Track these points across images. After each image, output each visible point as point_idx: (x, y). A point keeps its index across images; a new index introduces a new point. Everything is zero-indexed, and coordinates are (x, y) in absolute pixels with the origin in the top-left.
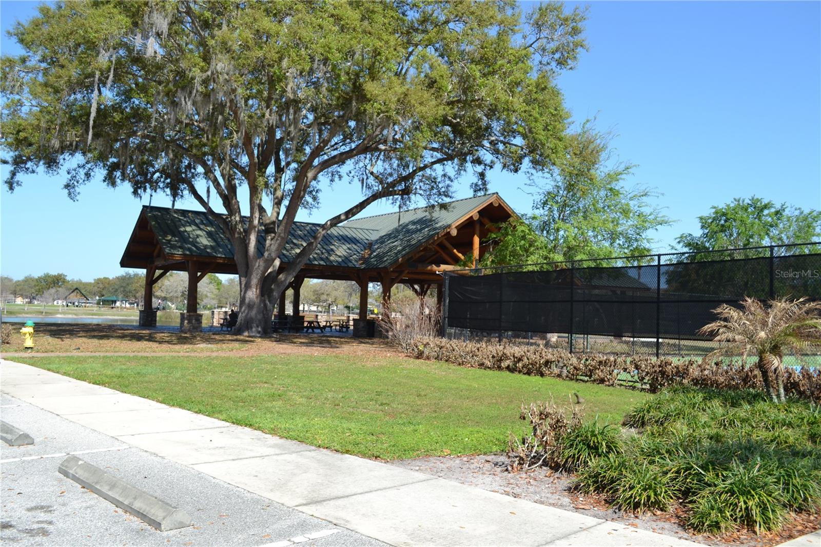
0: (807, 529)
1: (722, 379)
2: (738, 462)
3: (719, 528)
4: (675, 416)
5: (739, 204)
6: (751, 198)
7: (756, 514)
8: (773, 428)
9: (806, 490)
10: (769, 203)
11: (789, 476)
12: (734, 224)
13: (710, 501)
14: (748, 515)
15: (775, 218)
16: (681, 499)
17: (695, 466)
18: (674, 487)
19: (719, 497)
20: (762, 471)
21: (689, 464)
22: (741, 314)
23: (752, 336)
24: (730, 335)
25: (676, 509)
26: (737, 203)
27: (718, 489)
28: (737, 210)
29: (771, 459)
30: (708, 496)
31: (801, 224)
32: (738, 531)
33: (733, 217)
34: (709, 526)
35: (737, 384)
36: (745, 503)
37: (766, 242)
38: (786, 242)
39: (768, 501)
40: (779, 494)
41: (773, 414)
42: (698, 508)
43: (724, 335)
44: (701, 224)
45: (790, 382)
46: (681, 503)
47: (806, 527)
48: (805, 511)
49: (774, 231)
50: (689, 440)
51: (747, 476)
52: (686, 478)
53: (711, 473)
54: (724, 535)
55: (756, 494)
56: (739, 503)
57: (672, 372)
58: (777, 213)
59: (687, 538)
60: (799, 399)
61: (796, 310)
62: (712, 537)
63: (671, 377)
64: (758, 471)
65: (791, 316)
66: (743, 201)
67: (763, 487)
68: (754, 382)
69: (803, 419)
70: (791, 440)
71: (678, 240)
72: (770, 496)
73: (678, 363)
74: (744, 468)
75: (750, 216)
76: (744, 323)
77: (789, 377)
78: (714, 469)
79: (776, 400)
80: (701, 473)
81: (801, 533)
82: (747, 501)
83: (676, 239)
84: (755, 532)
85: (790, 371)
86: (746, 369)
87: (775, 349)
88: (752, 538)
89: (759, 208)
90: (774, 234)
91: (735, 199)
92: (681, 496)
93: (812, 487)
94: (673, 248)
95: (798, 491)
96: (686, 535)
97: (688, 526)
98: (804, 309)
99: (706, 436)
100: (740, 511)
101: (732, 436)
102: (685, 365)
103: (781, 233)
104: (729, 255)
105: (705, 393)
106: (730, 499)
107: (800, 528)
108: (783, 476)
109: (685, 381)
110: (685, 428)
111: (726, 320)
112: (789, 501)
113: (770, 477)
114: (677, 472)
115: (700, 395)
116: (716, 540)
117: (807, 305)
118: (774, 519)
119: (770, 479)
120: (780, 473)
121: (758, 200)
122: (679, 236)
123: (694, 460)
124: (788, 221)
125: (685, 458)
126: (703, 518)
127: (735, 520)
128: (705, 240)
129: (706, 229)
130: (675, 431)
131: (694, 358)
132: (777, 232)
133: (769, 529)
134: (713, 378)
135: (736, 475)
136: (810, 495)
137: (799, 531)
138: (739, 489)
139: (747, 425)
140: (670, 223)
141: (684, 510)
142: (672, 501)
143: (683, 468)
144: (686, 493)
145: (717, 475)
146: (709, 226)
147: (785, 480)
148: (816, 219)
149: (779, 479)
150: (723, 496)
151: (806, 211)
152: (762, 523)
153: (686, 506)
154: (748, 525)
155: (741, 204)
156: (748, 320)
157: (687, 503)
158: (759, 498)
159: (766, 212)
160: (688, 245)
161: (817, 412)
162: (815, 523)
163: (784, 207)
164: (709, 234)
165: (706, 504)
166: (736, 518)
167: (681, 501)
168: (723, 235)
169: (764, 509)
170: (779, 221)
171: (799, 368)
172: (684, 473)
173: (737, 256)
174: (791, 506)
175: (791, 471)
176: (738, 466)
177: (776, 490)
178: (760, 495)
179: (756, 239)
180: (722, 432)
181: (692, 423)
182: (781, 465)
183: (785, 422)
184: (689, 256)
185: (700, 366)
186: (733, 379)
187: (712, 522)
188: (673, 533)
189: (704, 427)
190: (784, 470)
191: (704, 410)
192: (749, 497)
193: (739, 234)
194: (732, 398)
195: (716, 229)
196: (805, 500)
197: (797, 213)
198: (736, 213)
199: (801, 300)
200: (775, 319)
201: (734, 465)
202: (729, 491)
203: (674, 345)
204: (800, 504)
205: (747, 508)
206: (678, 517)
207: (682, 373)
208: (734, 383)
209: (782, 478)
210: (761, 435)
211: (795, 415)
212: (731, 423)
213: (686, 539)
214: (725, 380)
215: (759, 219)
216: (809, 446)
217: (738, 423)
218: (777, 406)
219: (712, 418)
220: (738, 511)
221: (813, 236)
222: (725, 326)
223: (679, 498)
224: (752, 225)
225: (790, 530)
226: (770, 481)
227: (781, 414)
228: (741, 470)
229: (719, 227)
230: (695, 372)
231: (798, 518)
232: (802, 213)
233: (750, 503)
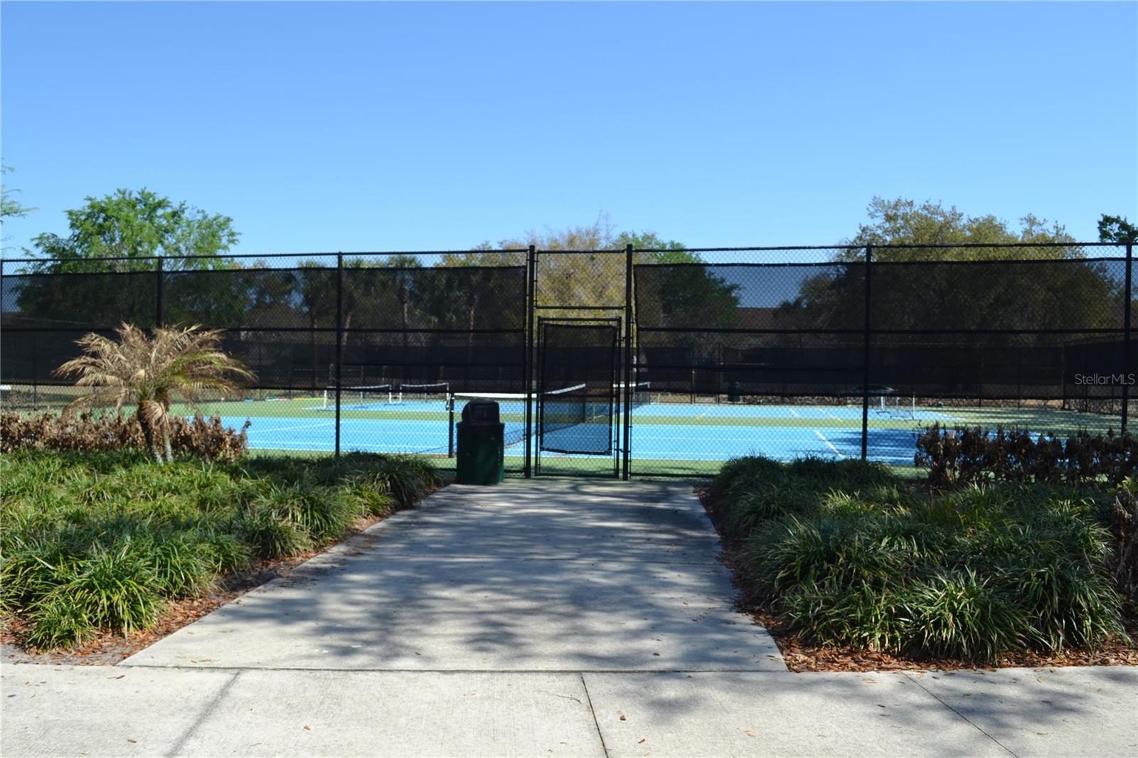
0: (190, 619)
1: (90, 438)
2: (99, 546)
3: (73, 638)
4: (18, 493)
5: (124, 198)
6: (140, 191)
7: (123, 610)
8: (154, 497)
9: (188, 570)
10: (164, 200)
11: (167, 555)
12: (117, 224)
13: (60, 604)
14: (112, 615)
15: (171, 221)
16: (19, 608)
17: (39, 560)
18: (10, 592)
19: (73, 597)
20: (132, 554)
21: (31, 557)
22: (115, 347)
23: (130, 377)
24: (99, 376)
25: (12, 624)
26: (121, 196)
27: (72, 586)
28: (120, 206)
29: (145, 537)
30: (57, 599)
31: (204, 231)
32: (100, 638)
33: (115, 214)
34: (58, 638)
35: (111, 443)
36: (108, 598)
37: (160, 251)
38: (185, 253)
39: (139, 591)
40: (154, 580)
41: (155, 478)
42: (44, 616)
43: (92, 375)
44: (70, 221)
45: (181, 436)
46: (20, 615)
47: (188, 617)
48: (187, 596)
49: (170, 238)
50: (37, 525)
51: (112, 563)
52: (27, 578)
53: (62, 566)
54: (81, 647)
55: (123, 585)
56: (100, 599)
57: (19, 431)
58: (174, 214)
59: (26, 660)
60: (190, 458)
61: (186, 341)
62: (63, 653)
63: (17, 438)
64: (127, 554)
65: (179, 350)
66: (130, 194)
67: (133, 574)
68: (134, 440)
69: (192, 482)
70: (176, 509)
71: (37, 242)
72: (142, 584)
73: (28, 418)
74: (108, 553)
75: (139, 216)
76: (119, 359)
77: (179, 430)
78: (66, 559)
79: (160, 460)
80: (48, 568)
81: (182, 624)
82: (111, 596)
83: (32, 240)
84: (122, 635)
85: (181, 422)
86: (124, 423)
87: (161, 394)
88: (118, 644)
89: (152, 206)
90: (170, 243)
91: (119, 191)
92: (18, 604)
93: (196, 566)
94: (28, 252)
95: (178, 573)
96: (25, 657)
97: (29, 643)
98: (198, 340)
99: (63, 517)
100: (101, 611)
101: (98, 513)
102: (38, 421)
103: (179, 242)
104: (110, 267)
105: (65, 458)
106: (88, 597)
107: (180, 618)
108: (160, 556)
109: (39, 444)
110: (31, 509)
111: (95, 355)
112: (166, 588)
113: (142, 560)
114: (12, 572)
115: (58, 461)
116: (68, 656)
117: (201, 335)
118: (146, 614)
119: (142, 563)
120: (156, 553)
121: (150, 195)
122: (38, 236)
123: (39, 550)
124: (188, 226)
125: (25, 550)
126: (49, 629)
127: (96, 624)
128: (76, 244)
129: (78, 228)
130: (15, 515)
131: (51, 412)
132: (174, 241)
133: (141, 628)
134: (79, 437)
135: (96, 563)
136: (192, 575)
137: (179, 623)
138: (101, 581)
139: (120, 496)
140: (23, 213)
141: (24, 622)
142: (4, 613)
143: (22, 565)
144: (26, 599)
145: (71, 568)
146: (81, 225)
147: (162, 561)
148: (222, 227)
149: (154, 561)
150: (79, 595)
151: (211, 216)
152: (131, 622)
153: (27, 617)
154: (113, 627)
155: (127, 198)
156: (123, 354)
157: (28, 612)
158: (127, 590)
159: (160, 212)
160: (51, 250)
161: (210, 471)
162: (199, 609)
163: (184, 207)
164: (81, 236)
165: (55, 609)
166: (97, 621)
167: (20, 611)
168: (102, 239)
169: (133, 602)
170: (177, 226)
171: (192, 418)
172: (23, 571)
173: (119, 269)
174: (169, 593)
175: (170, 548)
176: (99, 552)
177: (150, 576)
178: (129, 585)
179: (146, 247)
180: (84, 508)
181: (43, 499)
182: (158, 542)
183: (170, 488)
184: (52, 266)
185: (59, 421)
186: (106, 436)
187: (63, 632)
188: (7, 658)
189: (59, 504)
190: (162, 549)
191: (61, 482)
192: (114, 590)
193: (122, 239)
194: (103, 463)
195: (91, 230)
196: (187, 582)
197: (199, 217)
198: (120, 210)
199: (193, 328)
200: (159, 353)
201: (95, 551)
202: (87, 586)
203: (28, 394)
204: (182, 589)
205: (111, 606)
206: (14, 634)
207: (33, 432)
208: (107, 442)
209: (158, 559)
210: (139, 506)
211: (183, 477)
212: (99, 496)
213: (26, 663)
214: (95, 438)
215: (151, 221)
216: (197, 513)
217: (108, 495)
218: (160, 467)
219: (73, 492)
220: (98, 611)
221: (219, 248)
222: (93, 364)
223: (16, 608)
224: (141, 228)
225: (167, 623)
226: (142, 564)
227: (166, 477)
228: (104, 556)
229: (96, 227)
230: (52, 430)
231: (178, 607)
232: (205, 217)
233: (115, 598)
